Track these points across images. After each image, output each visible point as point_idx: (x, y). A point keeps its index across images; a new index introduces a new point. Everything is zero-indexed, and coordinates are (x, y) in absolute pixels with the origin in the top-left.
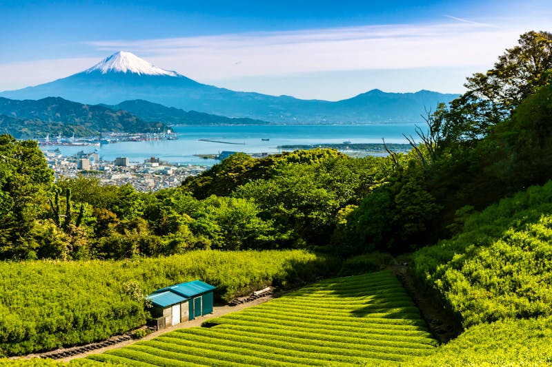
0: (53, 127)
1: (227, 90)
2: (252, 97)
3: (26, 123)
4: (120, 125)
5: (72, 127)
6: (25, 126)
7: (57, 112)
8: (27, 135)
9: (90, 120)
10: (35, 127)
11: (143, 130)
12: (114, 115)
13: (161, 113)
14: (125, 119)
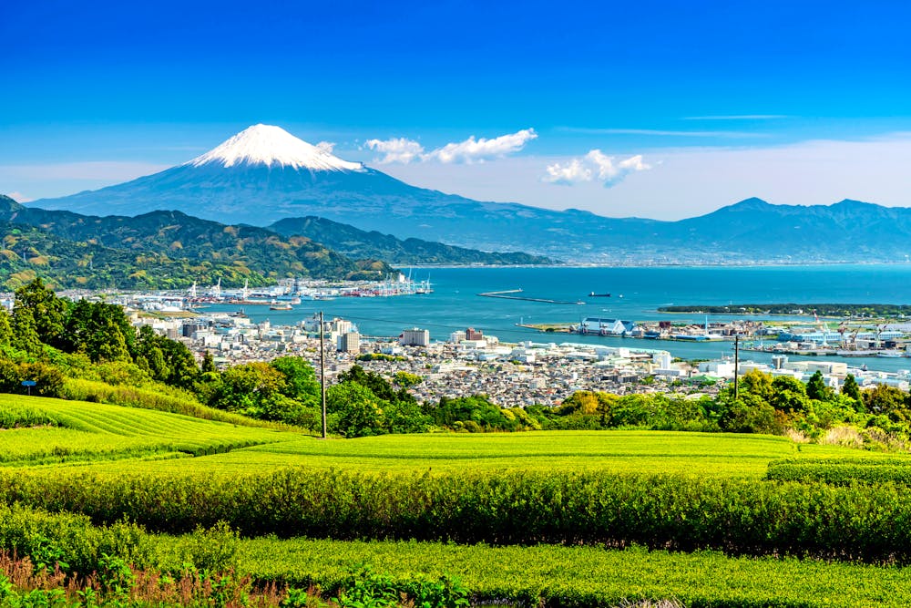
0: (193, 269)
1: (462, 199)
2: (514, 213)
3: (139, 260)
4: (300, 266)
5: (227, 268)
6: (141, 267)
7: (176, 239)
8: (147, 282)
9: (241, 254)
10: (159, 268)
11: (349, 275)
12: (286, 246)
13: (356, 243)
14: (308, 254)
